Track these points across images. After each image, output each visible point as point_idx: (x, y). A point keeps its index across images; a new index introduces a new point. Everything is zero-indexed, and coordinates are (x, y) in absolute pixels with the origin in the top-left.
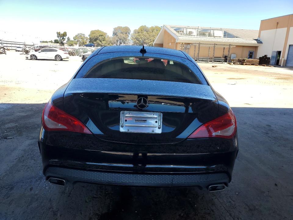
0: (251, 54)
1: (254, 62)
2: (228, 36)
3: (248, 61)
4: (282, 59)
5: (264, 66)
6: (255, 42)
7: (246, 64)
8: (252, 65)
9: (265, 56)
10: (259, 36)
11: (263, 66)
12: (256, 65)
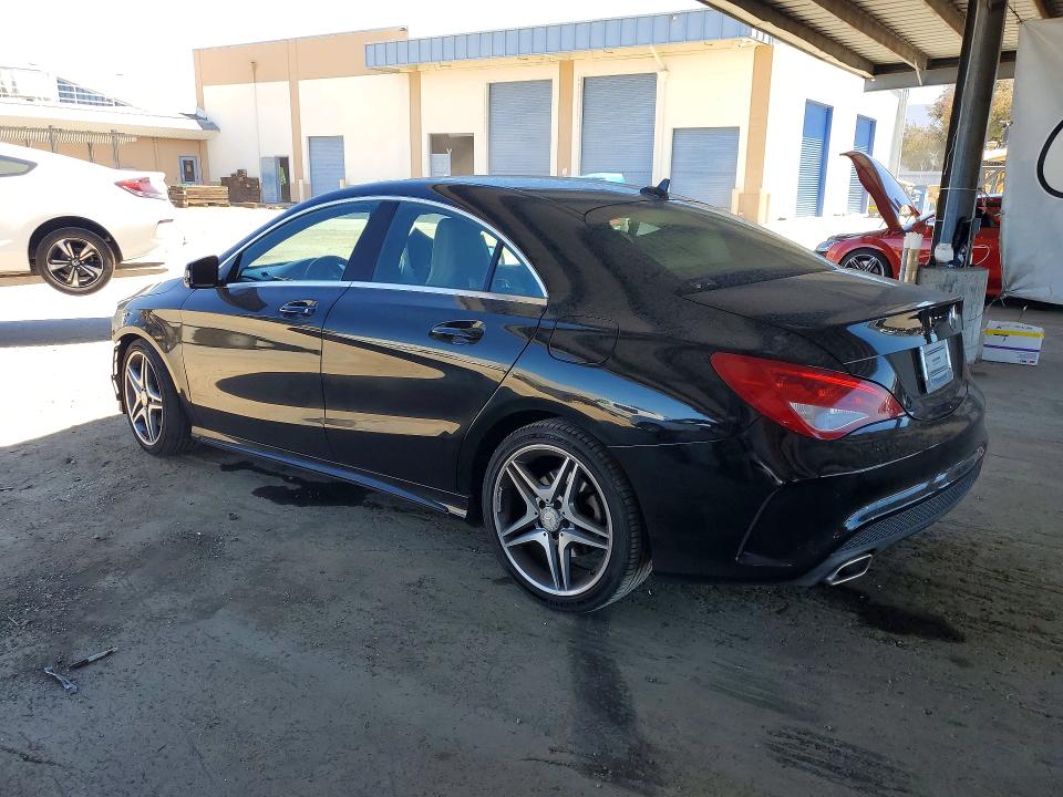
0: (189, 169)
1: (213, 197)
2: (84, 97)
3: (195, 193)
4: (297, 182)
5: (252, 207)
6: (194, 125)
7: (190, 205)
8: (210, 204)
9: (240, 172)
10: (201, 105)
11: (245, 206)
12: (221, 205)
